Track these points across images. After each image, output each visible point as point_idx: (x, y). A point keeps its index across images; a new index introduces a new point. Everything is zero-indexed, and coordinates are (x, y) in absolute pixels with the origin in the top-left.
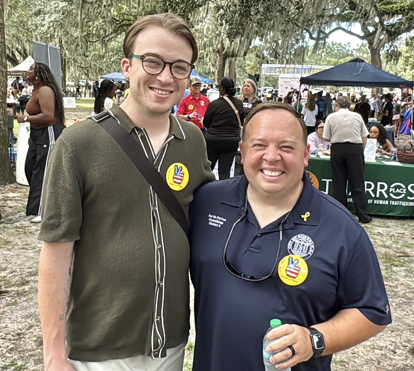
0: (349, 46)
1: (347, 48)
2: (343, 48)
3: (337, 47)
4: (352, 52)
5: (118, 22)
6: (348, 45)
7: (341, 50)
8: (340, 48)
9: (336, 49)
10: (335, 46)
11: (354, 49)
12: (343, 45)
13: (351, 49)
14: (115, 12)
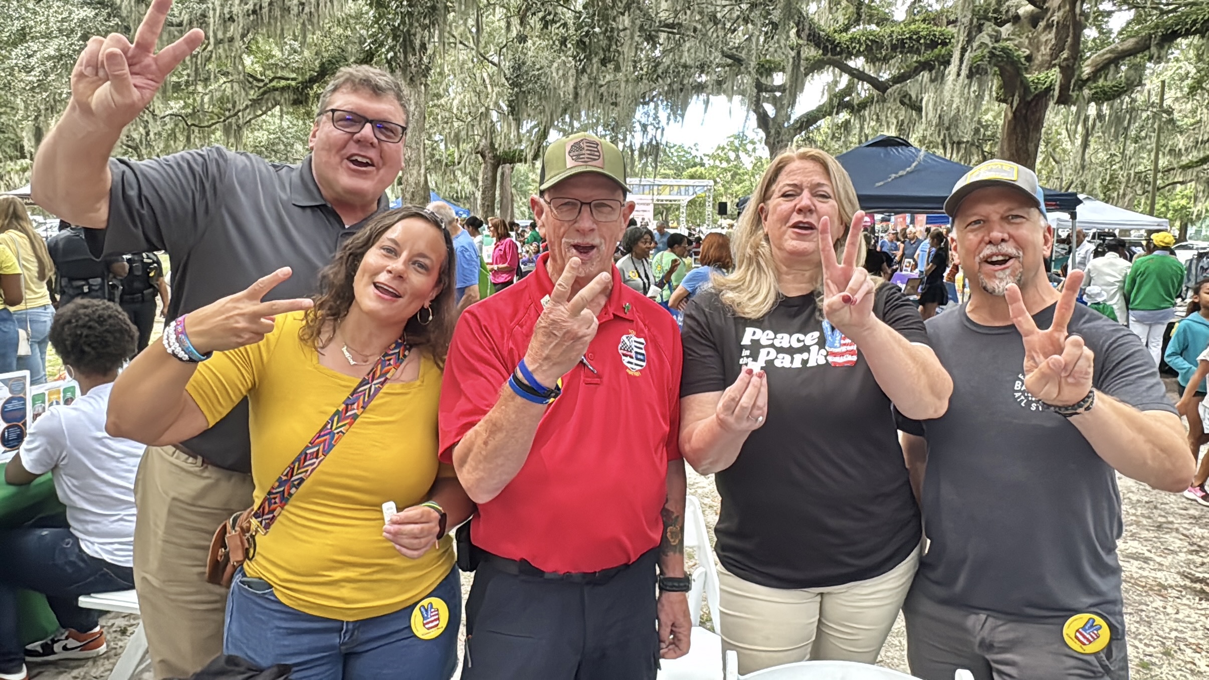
0: (697, 150)
1: (694, 153)
2: (687, 153)
3: (676, 151)
4: (701, 159)
5: (261, 84)
6: (694, 148)
7: (684, 156)
8: (682, 153)
9: (675, 154)
10: (672, 150)
11: (705, 155)
12: (686, 149)
13: (699, 154)
14: (256, 66)
